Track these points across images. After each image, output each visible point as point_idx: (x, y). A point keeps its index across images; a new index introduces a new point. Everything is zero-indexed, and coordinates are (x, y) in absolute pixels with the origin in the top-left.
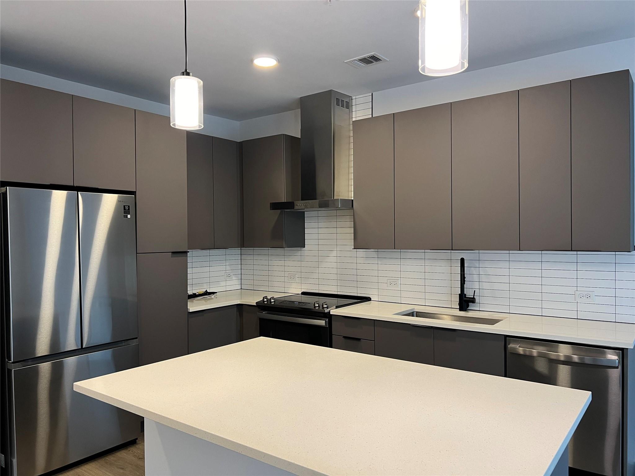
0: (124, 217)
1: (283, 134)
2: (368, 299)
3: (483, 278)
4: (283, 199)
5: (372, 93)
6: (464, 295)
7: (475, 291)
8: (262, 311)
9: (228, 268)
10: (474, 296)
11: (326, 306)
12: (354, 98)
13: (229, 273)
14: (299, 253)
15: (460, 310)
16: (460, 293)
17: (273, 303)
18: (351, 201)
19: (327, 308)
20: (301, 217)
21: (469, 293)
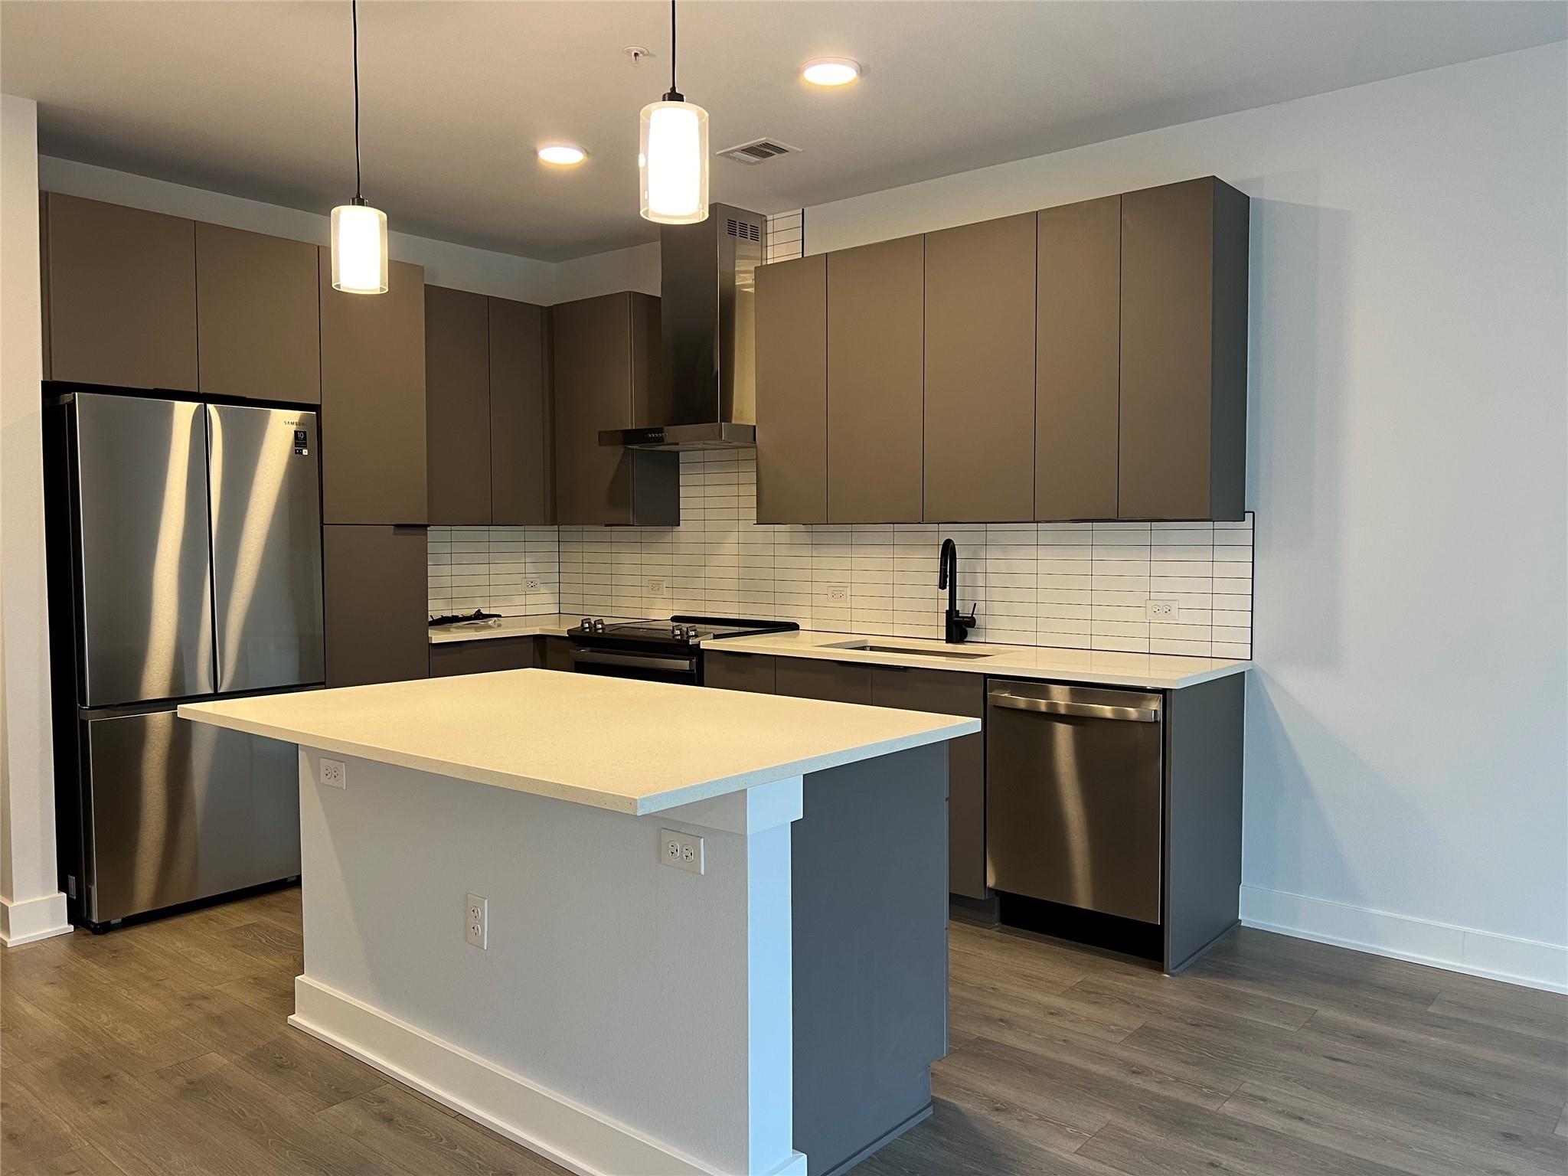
0: (296, 453)
1: (630, 292)
2: (794, 627)
3: (994, 580)
4: (630, 424)
5: (803, 210)
6: (954, 612)
7: (975, 604)
8: (580, 648)
9: (530, 568)
10: (973, 614)
11: (693, 633)
12: (769, 218)
13: (532, 580)
14: (668, 538)
15: (947, 642)
16: (948, 609)
17: (600, 631)
18: (752, 429)
19: (696, 636)
20: (671, 464)
21: (963, 608)
